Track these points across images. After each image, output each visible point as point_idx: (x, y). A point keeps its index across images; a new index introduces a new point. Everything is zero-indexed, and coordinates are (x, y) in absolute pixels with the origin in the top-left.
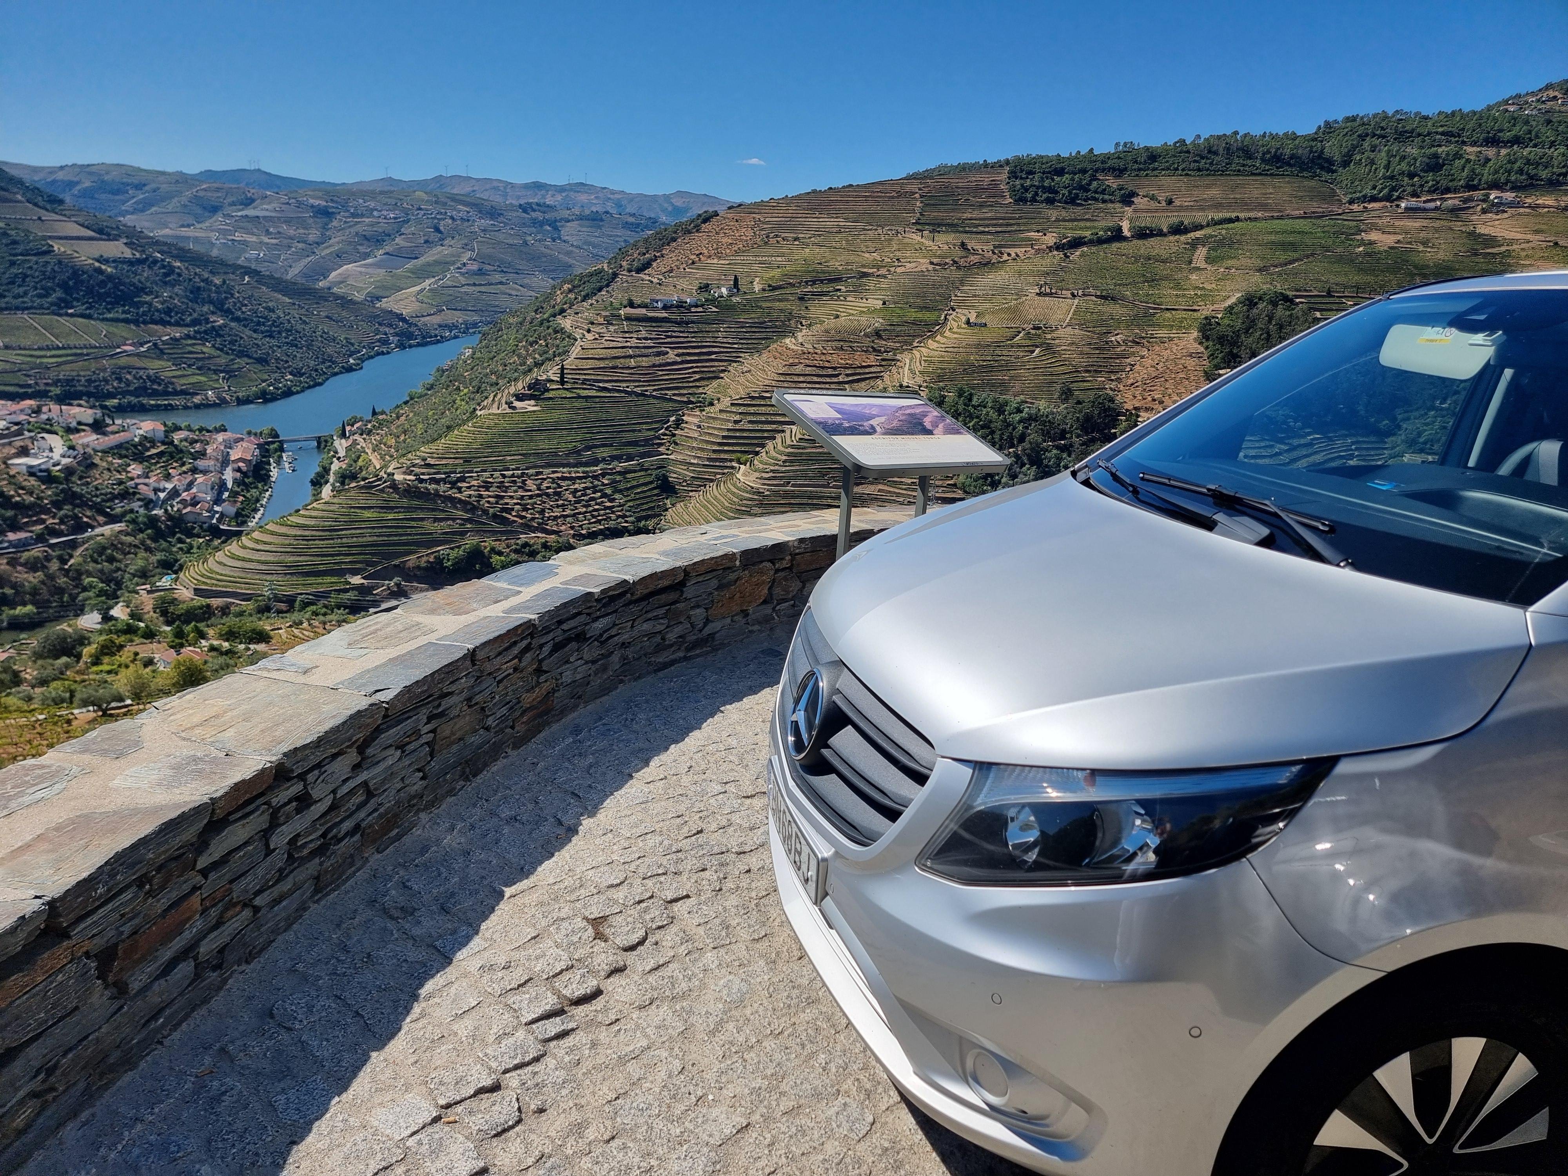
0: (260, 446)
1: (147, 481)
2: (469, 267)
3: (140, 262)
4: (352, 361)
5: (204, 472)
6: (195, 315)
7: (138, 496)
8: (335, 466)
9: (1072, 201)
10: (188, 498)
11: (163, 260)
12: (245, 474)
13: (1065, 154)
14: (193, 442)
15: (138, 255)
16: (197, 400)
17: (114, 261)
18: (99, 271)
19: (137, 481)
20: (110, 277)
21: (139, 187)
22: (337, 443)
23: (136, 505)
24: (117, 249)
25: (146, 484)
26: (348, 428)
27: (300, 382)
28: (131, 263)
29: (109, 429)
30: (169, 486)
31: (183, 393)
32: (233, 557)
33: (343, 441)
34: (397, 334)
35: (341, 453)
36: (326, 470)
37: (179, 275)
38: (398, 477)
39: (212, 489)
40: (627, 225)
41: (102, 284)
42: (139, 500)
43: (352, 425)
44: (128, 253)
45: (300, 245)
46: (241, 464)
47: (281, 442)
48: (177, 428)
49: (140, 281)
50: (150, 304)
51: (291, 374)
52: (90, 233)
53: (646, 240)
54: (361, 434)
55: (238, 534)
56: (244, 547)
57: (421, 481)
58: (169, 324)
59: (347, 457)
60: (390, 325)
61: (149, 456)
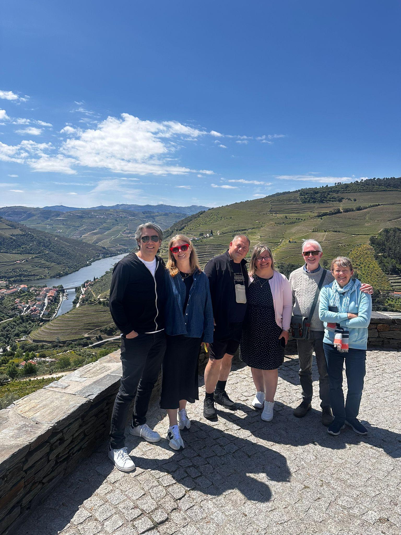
0: (57, 291)
1: (21, 304)
2: (127, 231)
3: (24, 235)
4: (88, 263)
5: (39, 301)
6: (39, 250)
7: (18, 309)
8: (81, 297)
9: (322, 202)
10: (33, 309)
11: (31, 234)
12: (52, 301)
13: (318, 187)
14: (36, 291)
15: (23, 233)
16: (38, 277)
17: (16, 235)
18: (11, 238)
19: (18, 304)
20: (14, 240)
21: (25, 212)
22: (82, 289)
23: (17, 312)
24: (18, 232)
25: (20, 305)
26: (86, 284)
27: (71, 270)
28: (21, 235)
29: (11, 288)
30: (28, 306)
31: (34, 275)
32: (46, 328)
33: (84, 288)
34: (103, 254)
35: (83, 293)
36: (78, 298)
37: (36, 238)
38: (101, 300)
39: (41, 306)
40: (176, 217)
41: (12, 242)
42: (18, 310)
43: (87, 283)
44: (21, 233)
45: (73, 227)
46: (50, 297)
47: (64, 290)
48: (31, 287)
49: (23, 241)
50: (26, 248)
51: (68, 267)
52: (11, 227)
53: (182, 221)
54: (90, 286)
55: (49, 321)
56: (50, 325)
58: (31, 253)
59: (85, 293)
60: (100, 251)
61: (22, 296)
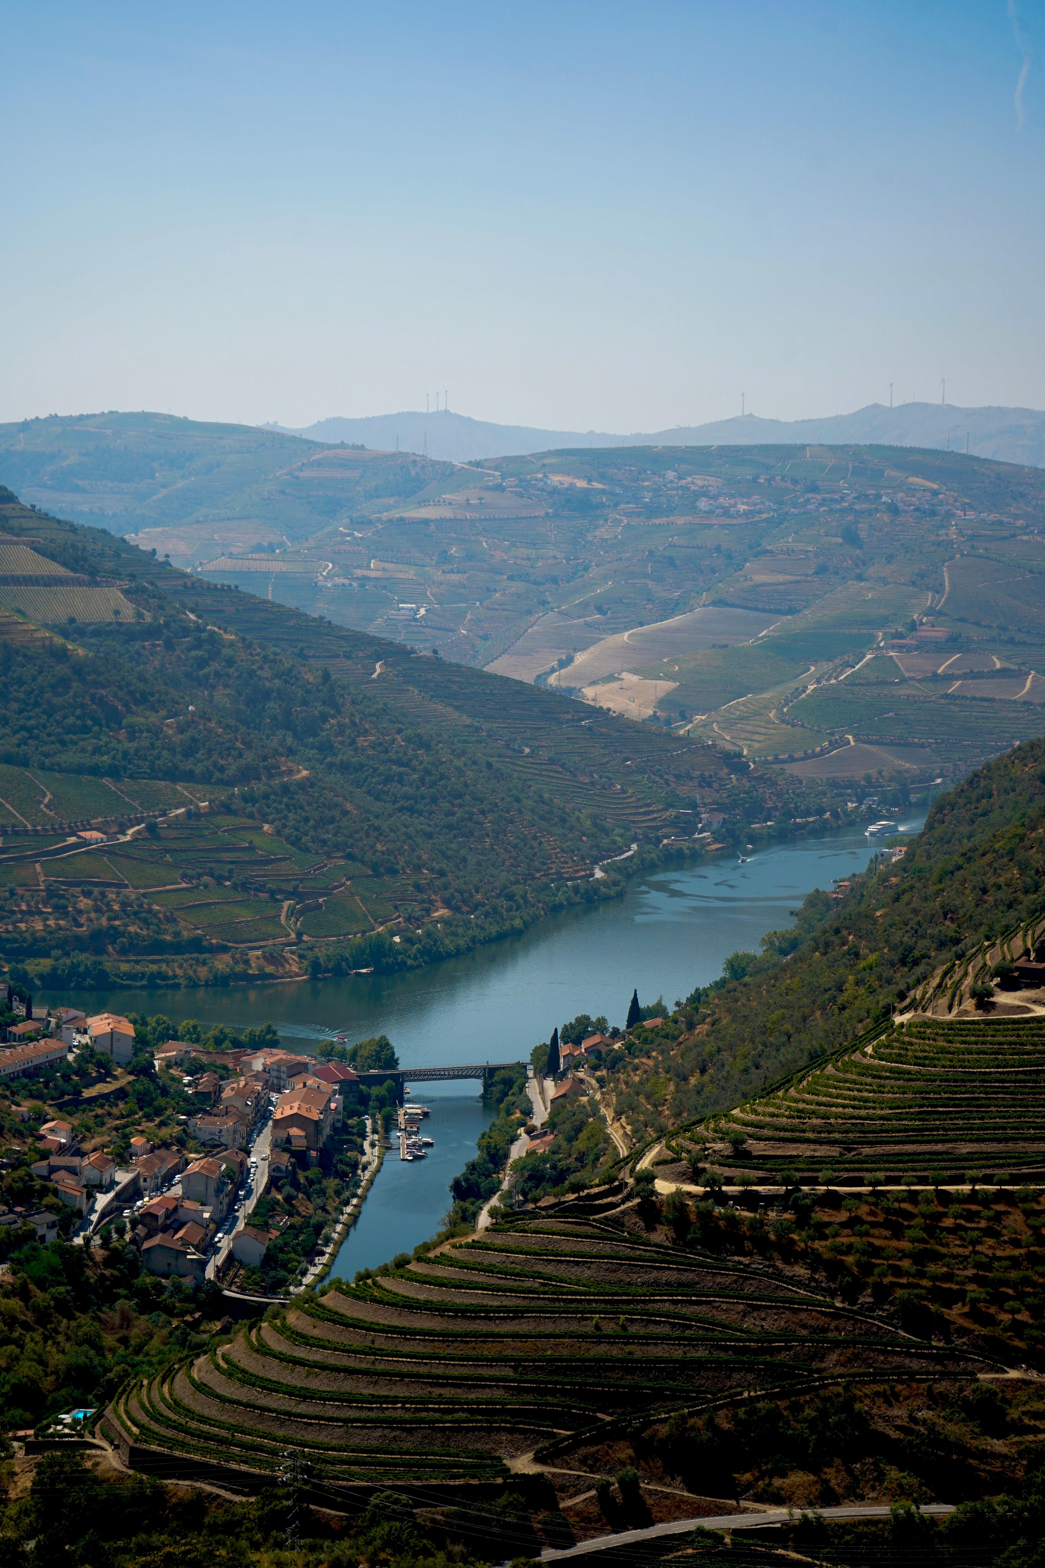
0: (347, 1087)
1: (76, 1161)
3: (152, 632)
4: (599, 874)
5: (211, 1147)
6: (250, 757)
7: (50, 1199)
8: (518, 1151)
10: (161, 1213)
11: (199, 629)
12: (301, 1158)
14: (195, 1069)
15: (148, 617)
16: (222, 963)
17: (96, 633)
18: (61, 655)
19: (55, 1160)
20: (79, 670)
22: (532, 1089)
23: (41, 1222)
24: (107, 604)
25: (73, 1171)
26: (565, 1050)
27: (467, 924)
28: (130, 634)
29: (18, 1029)
30: (123, 1177)
31: (196, 945)
32: (234, 1372)
33: (549, 1083)
34: (721, 808)
35: (540, 1116)
36: (495, 1158)
37: (230, 662)
38: (664, 1187)
39: (219, 1191)
41: (62, 684)
42: (50, 1208)
43: (577, 1042)
44: (129, 612)
46: (294, 1131)
47: (400, 1079)
48: (170, 1035)
49: (142, 678)
50: (156, 732)
51: (447, 903)
52: (60, 571)
54: (595, 1068)
55: (254, 1313)
56: (263, 1350)
57: (722, 1199)
58: (189, 777)
59: (551, 1125)
60: (705, 782)
61: (92, 1100)
